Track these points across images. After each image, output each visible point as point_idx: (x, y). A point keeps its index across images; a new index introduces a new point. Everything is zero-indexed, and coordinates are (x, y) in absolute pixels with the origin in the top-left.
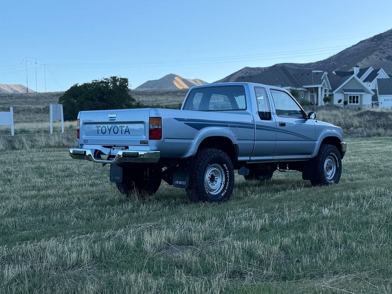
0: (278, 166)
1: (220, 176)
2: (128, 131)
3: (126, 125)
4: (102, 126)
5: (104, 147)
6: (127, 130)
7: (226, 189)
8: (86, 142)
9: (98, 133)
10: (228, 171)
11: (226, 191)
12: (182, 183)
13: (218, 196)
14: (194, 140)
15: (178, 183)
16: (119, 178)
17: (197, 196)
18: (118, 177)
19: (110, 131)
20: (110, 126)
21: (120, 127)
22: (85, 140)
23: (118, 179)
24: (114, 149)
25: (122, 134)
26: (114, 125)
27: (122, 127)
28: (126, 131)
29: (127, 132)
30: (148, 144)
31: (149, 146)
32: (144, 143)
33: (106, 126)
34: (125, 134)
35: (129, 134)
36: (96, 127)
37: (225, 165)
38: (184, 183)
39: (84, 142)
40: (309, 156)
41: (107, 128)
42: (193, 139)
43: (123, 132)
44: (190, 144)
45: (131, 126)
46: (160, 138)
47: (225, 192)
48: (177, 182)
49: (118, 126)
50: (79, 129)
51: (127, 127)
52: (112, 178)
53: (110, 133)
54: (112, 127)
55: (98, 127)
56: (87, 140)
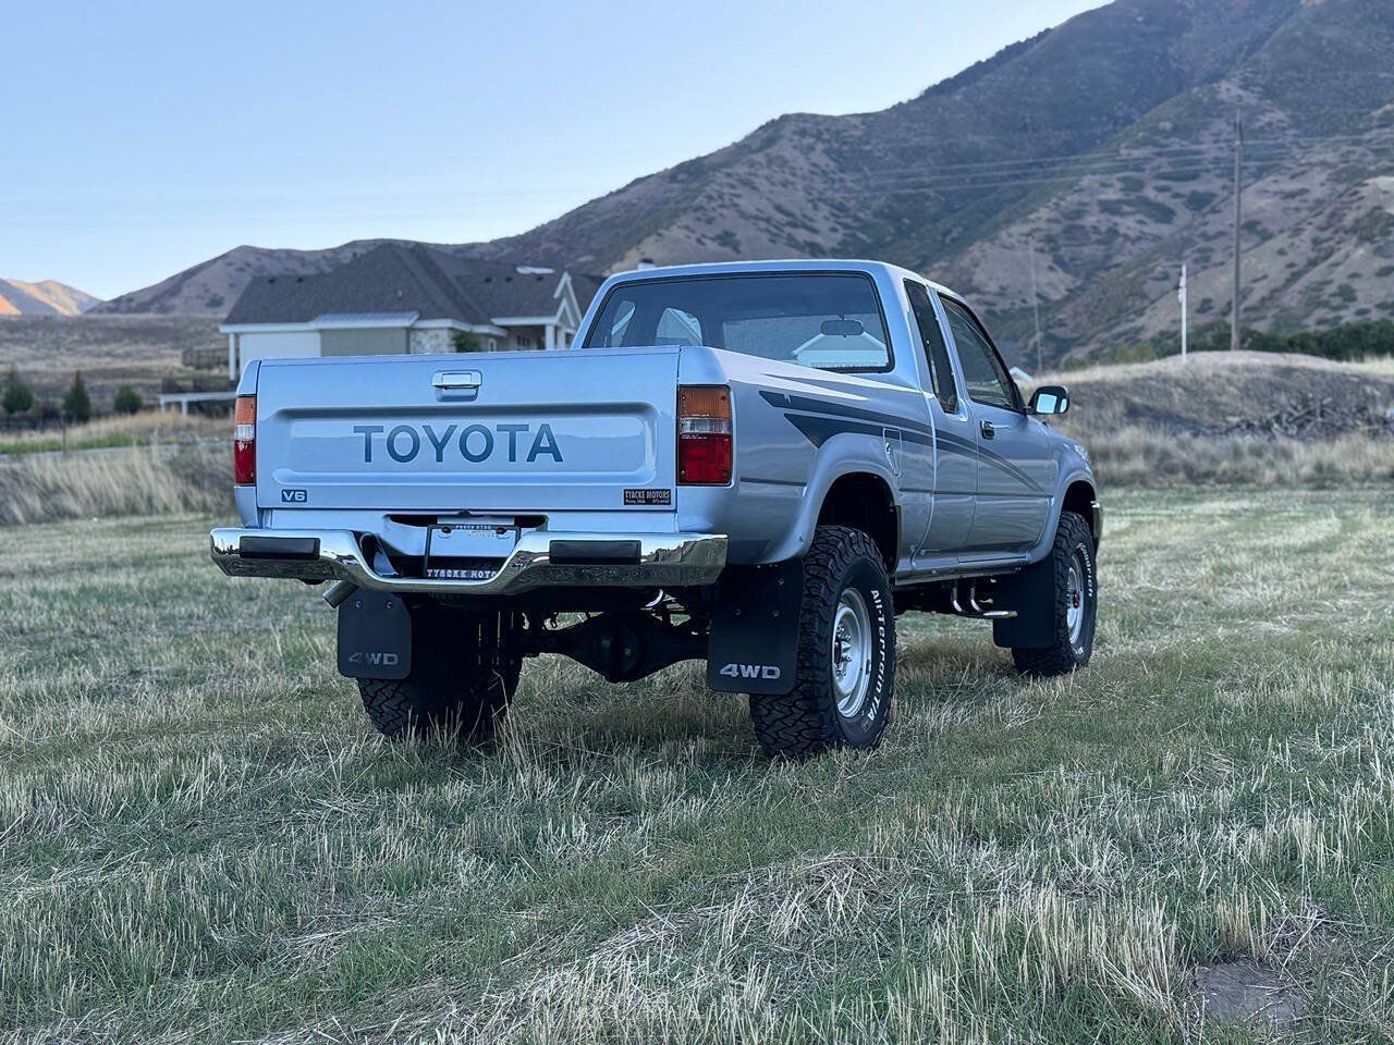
0: (955, 595)
1: (858, 641)
2: (552, 449)
3: (535, 423)
4: (389, 425)
5: (395, 519)
6: (545, 443)
7: (879, 691)
8: (293, 500)
9: (368, 458)
10: (881, 619)
11: (878, 702)
12: (761, 670)
13: (859, 723)
14: (805, 488)
15: (734, 674)
16: (390, 659)
17: (810, 727)
18: (386, 655)
19: (440, 447)
20: (440, 426)
21: (500, 428)
22: (289, 492)
23: (386, 662)
24: (447, 530)
25: (512, 458)
26: (463, 424)
27: (513, 430)
28: (536, 450)
29: (545, 450)
30: (670, 504)
31: (675, 511)
32: (649, 502)
33: (417, 424)
34: (531, 458)
35: (558, 458)
36: (357, 429)
37: (876, 593)
38: (771, 672)
39: (284, 500)
40: (1028, 557)
41: (422, 434)
42: (804, 484)
43: (523, 450)
44: (795, 504)
45: (560, 426)
46: (723, 478)
47: (876, 704)
48: (730, 670)
49: (491, 423)
50: (254, 441)
51: (545, 429)
52: (351, 660)
53: (439, 459)
54: (452, 429)
55: (368, 430)
56: (305, 491)
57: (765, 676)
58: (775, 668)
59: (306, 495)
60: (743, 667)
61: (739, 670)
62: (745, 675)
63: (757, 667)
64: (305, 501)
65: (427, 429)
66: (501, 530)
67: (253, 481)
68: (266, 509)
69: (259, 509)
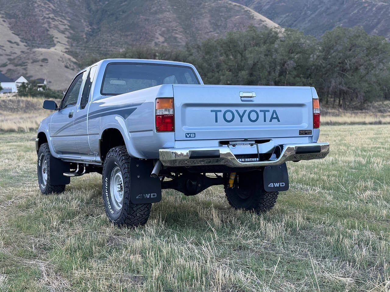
2: (277, 118)
3: (271, 109)
4: (224, 109)
6: (275, 116)
8: (190, 137)
9: (216, 121)
15: (272, 186)
18: (152, 194)
19: (241, 117)
20: (241, 110)
21: (261, 111)
22: (188, 134)
24: (234, 145)
25: (265, 121)
27: (265, 112)
28: (272, 118)
29: (275, 118)
30: (311, 134)
31: (313, 136)
32: (306, 134)
33: (233, 109)
34: (271, 121)
35: (279, 121)
36: (212, 111)
38: (282, 184)
39: (186, 137)
43: (268, 119)
48: (271, 185)
49: (258, 109)
50: (174, 115)
51: (274, 112)
52: (137, 198)
53: (241, 121)
54: (245, 111)
55: (216, 112)
56: (195, 134)
57: (281, 186)
58: (284, 183)
59: (195, 135)
60: (275, 184)
61: (274, 185)
62: (276, 186)
63: (279, 183)
64: (195, 137)
65: (237, 111)
66: (252, 145)
67: (173, 130)
68: (177, 141)
69: (175, 141)
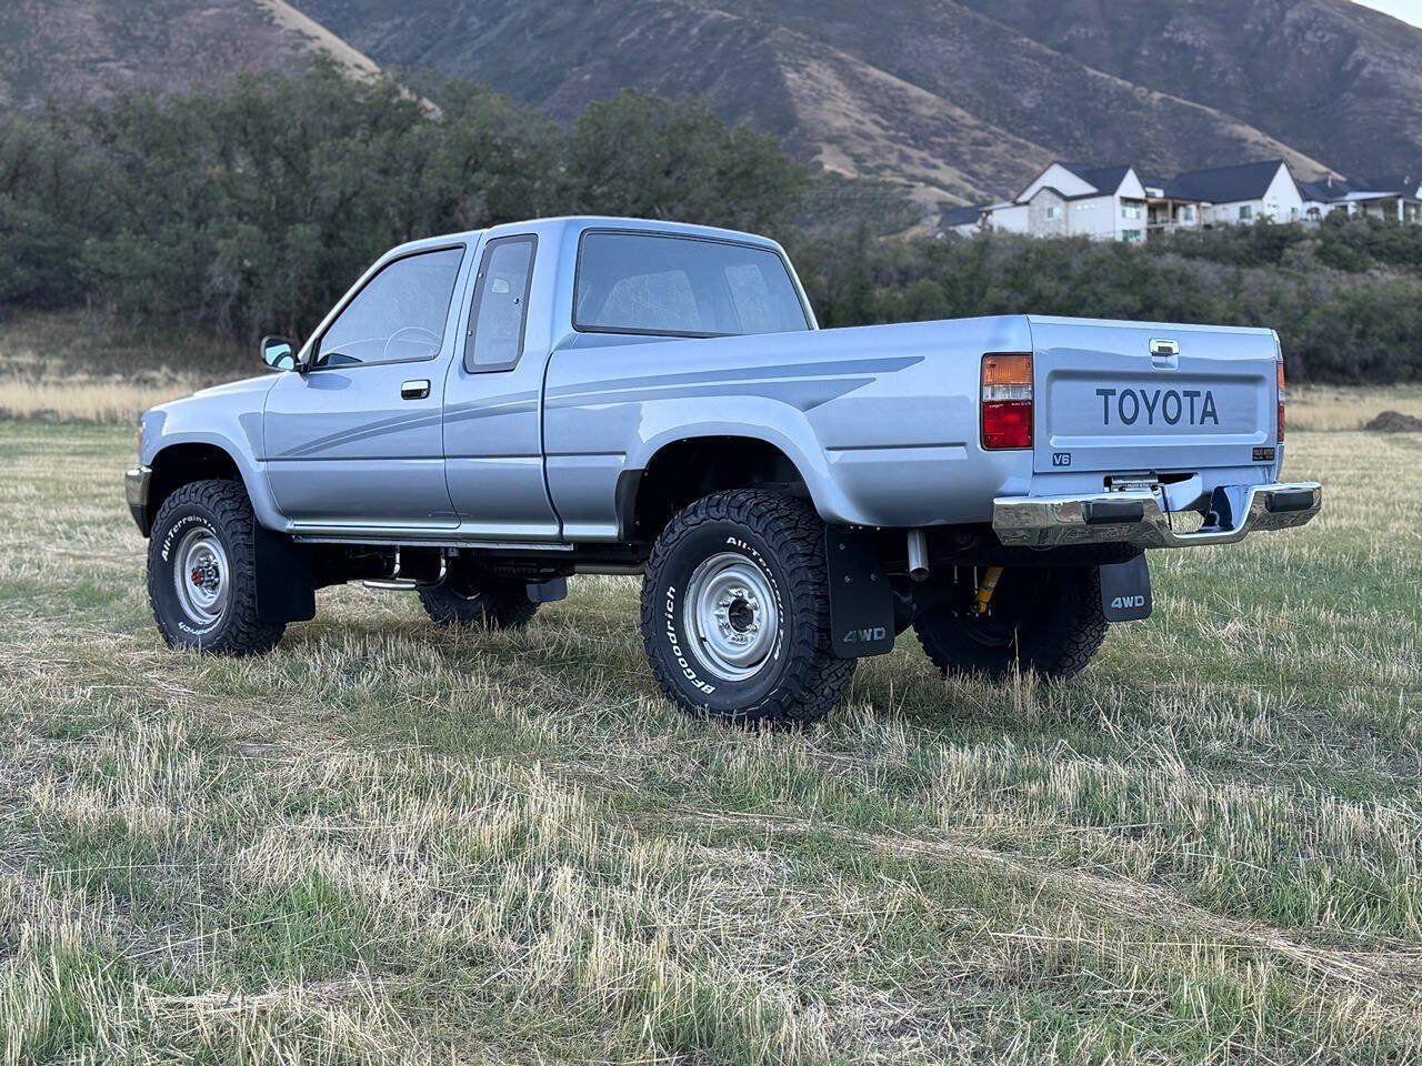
2: (1213, 413)
3: (1203, 388)
4: (1120, 387)
6: (1210, 407)
8: (1061, 464)
9: (1107, 422)
19: (1151, 409)
21: (1186, 394)
22: (1058, 455)
25: (1192, 423)
27: (1192, 395)
28: (1205, 413)
29: (1209, 414)
30: (1274, 459)
31: (1275, 465)
32: (1264, 458)
33: (1137, 388)
34: (1202, 422)
35: (1216, 422)
38: (1139, 601)
39: (1055, 464)
41: (1141, 398)
43: (1197, 415)
45: (1217, 390)
48: (1117, 602)
49: (1180, 388)
50: (1032, 401)
51: (1209, 396)
52: (846, 640)
53: (1150, 422)
54: (1158, 392)
55: (1106, 393)
56: (1070, 454)
57: (1137, 605)
58: (1141, 598)
59: (1070, 459)
60: (1124, 599)
61: (1122, 602)
62: (1126, 605)
63: (1132, 598)
64: (1070, 464)
65: (1143, 394)
66: (1154, 487)
67: (1030, 445)
68: (1039, 474)
69: (1034, 474)
